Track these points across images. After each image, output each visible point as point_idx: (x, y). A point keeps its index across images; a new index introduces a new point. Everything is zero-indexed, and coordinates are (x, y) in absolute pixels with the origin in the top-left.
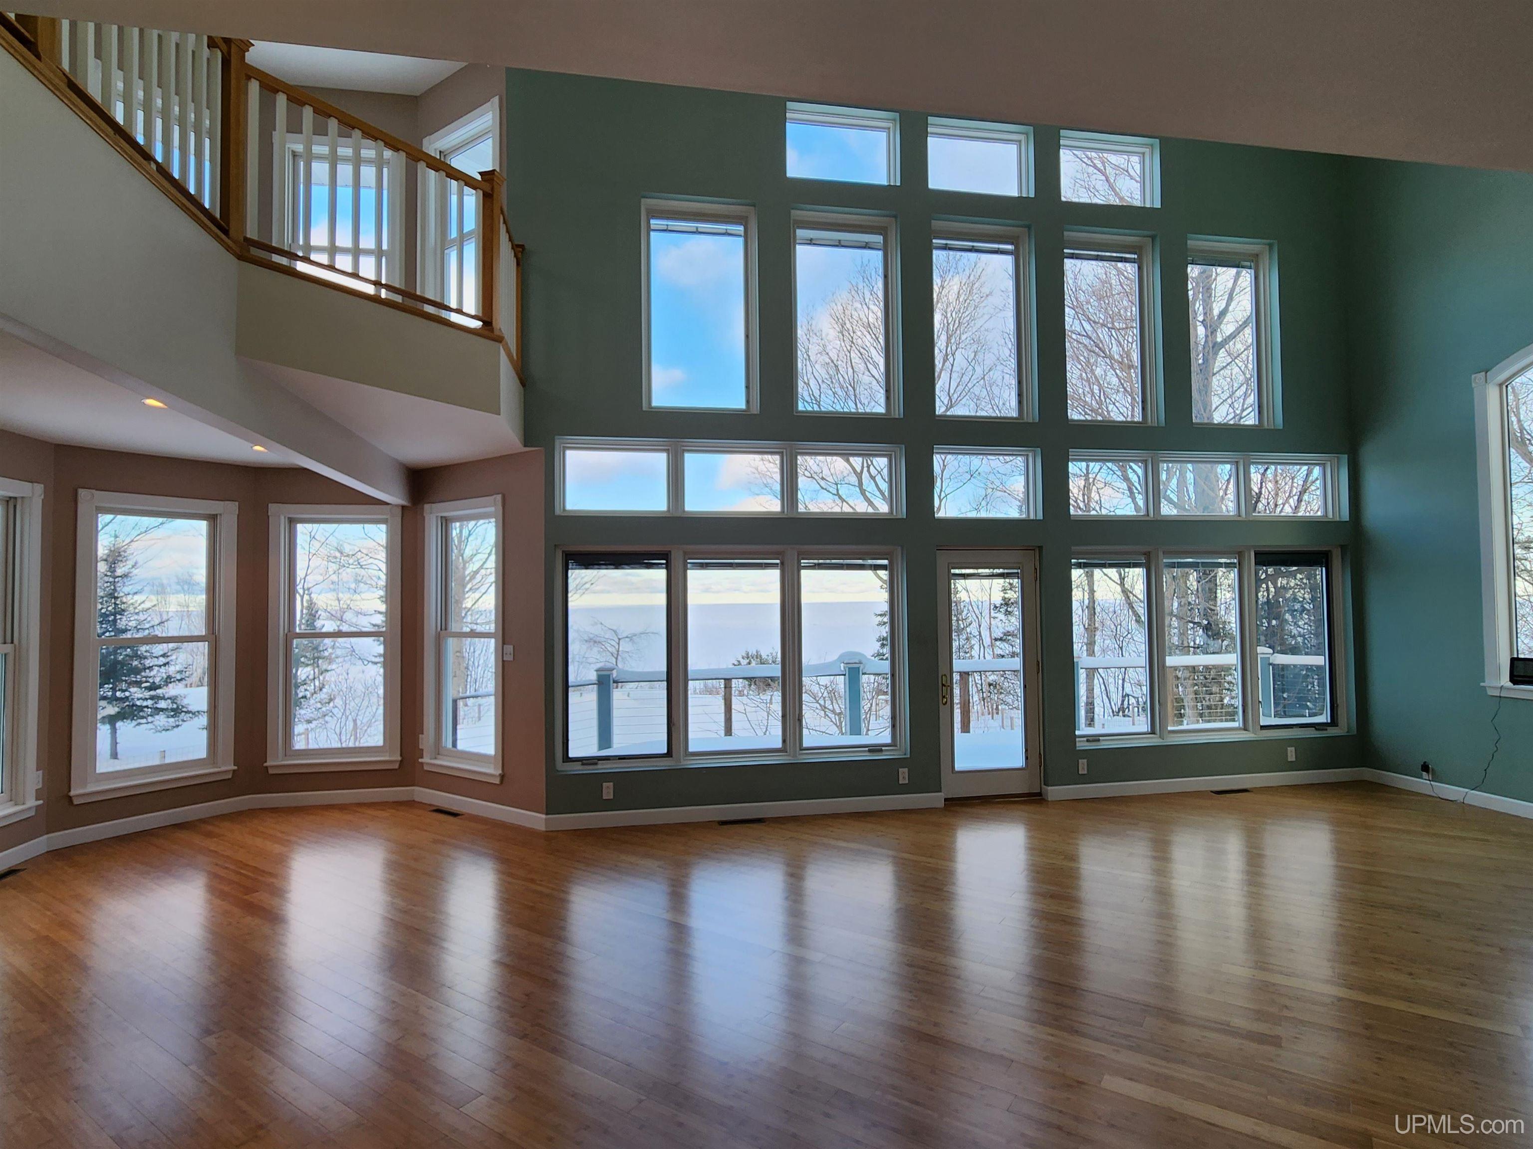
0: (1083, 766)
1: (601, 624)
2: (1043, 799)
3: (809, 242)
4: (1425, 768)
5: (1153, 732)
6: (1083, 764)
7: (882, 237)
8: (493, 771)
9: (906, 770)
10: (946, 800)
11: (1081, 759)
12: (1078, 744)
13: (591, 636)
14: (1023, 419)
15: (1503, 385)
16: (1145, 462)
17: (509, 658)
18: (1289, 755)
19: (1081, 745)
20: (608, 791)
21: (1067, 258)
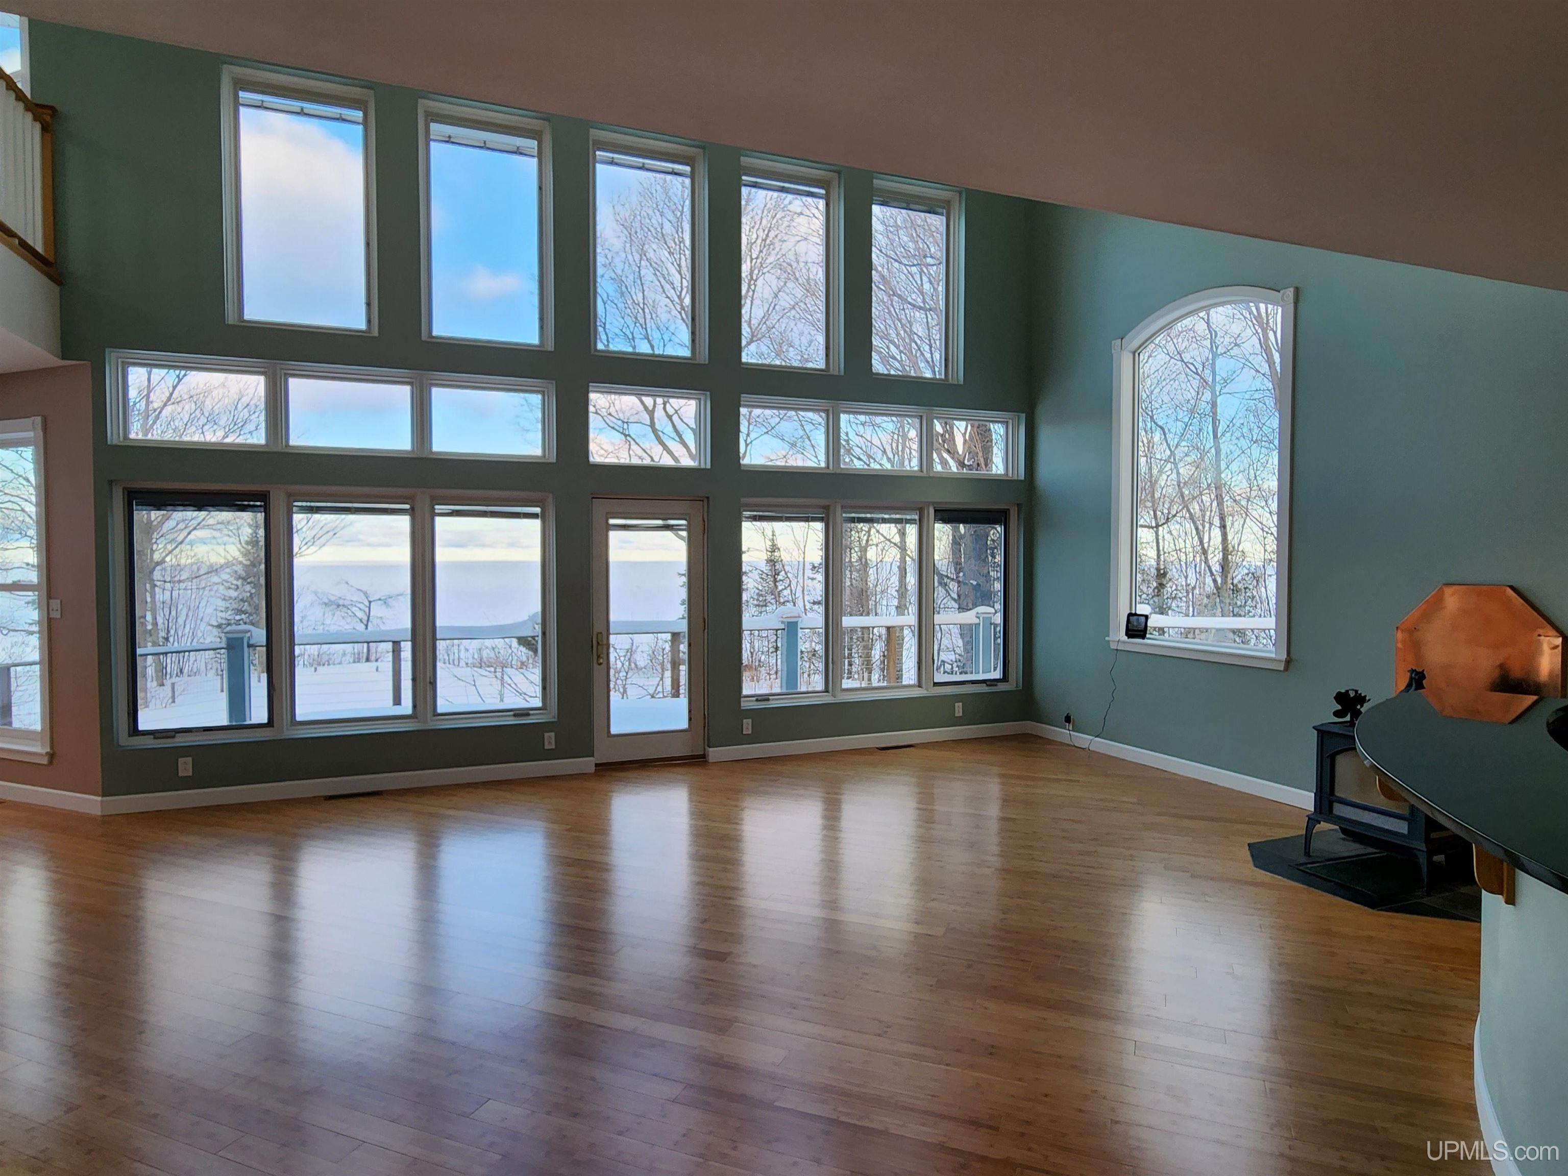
0: (747, 726)
1: (347, 583)
2: (706, 761)
3: (447, 139)
4: (1068, 719)
5: (827, 691)
6: (747, 724)
7: (536, 142)
8: (39, 748)
9: (552, 734)
10: (597, 765)
11: (746, 718)
12: (742, 704)
13: (333, 598)
14: (696, 360)
15: (1135, 353)
16: (827, 411)
17: (56, 615)
18: (956, 711)
19: (745, 704)
20: (185, 767)
21: (745, 185)
